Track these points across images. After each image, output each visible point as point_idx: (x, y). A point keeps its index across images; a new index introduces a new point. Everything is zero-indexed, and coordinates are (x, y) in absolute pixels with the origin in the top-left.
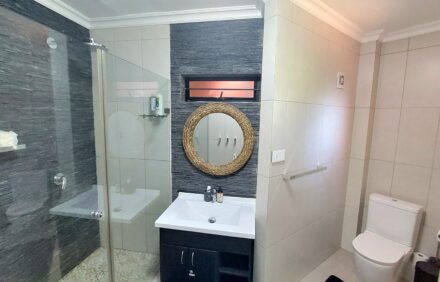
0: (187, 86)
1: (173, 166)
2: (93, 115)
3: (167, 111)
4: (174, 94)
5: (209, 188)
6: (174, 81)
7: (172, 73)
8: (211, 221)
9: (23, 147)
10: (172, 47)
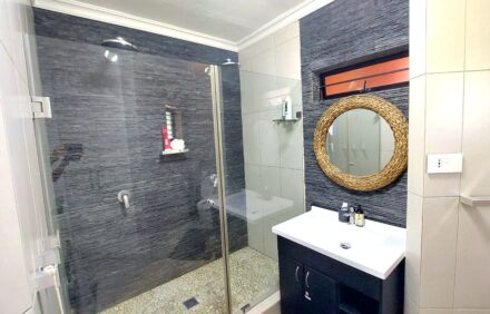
0: (322, 83)
1: (306, 176)
2: (241, 126)
3: (298, 115)
4: (305, 95)
5: (345, 205)
6: (305, 81)
7: (302, 73)
8: (344, 247)
9: (187, 150)
10: (302, 44)
